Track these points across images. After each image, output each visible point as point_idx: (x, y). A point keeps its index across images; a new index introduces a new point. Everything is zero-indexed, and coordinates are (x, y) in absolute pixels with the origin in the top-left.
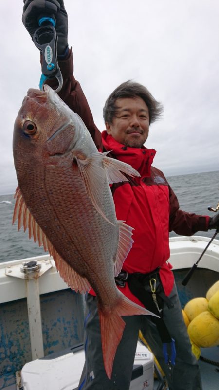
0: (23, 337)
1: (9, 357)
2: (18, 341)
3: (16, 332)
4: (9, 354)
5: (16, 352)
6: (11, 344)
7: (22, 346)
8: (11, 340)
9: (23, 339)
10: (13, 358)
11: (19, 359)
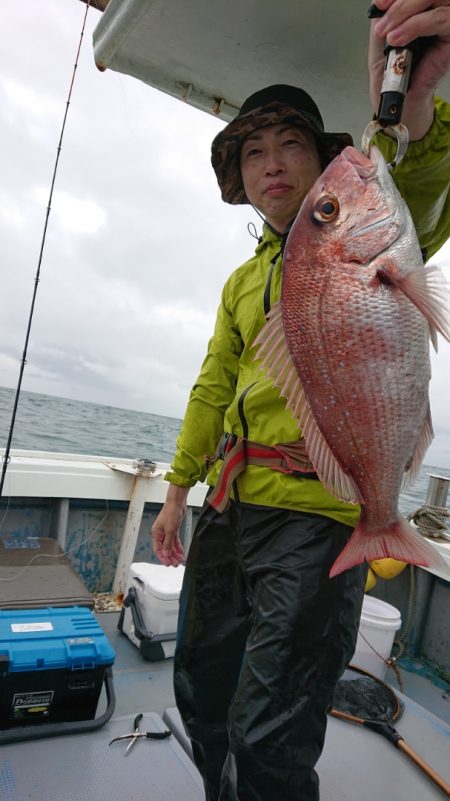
0: (104, 552)
1: (83, 573)
2: (97, 556)
3: (97, 544)
4: (84, 570)
5: (92, 570)
6: (89, 558)
7: (100, 565)
8: (90, 552)
9: (103, 555)
10: (88, 576)
11: (94, 579)
